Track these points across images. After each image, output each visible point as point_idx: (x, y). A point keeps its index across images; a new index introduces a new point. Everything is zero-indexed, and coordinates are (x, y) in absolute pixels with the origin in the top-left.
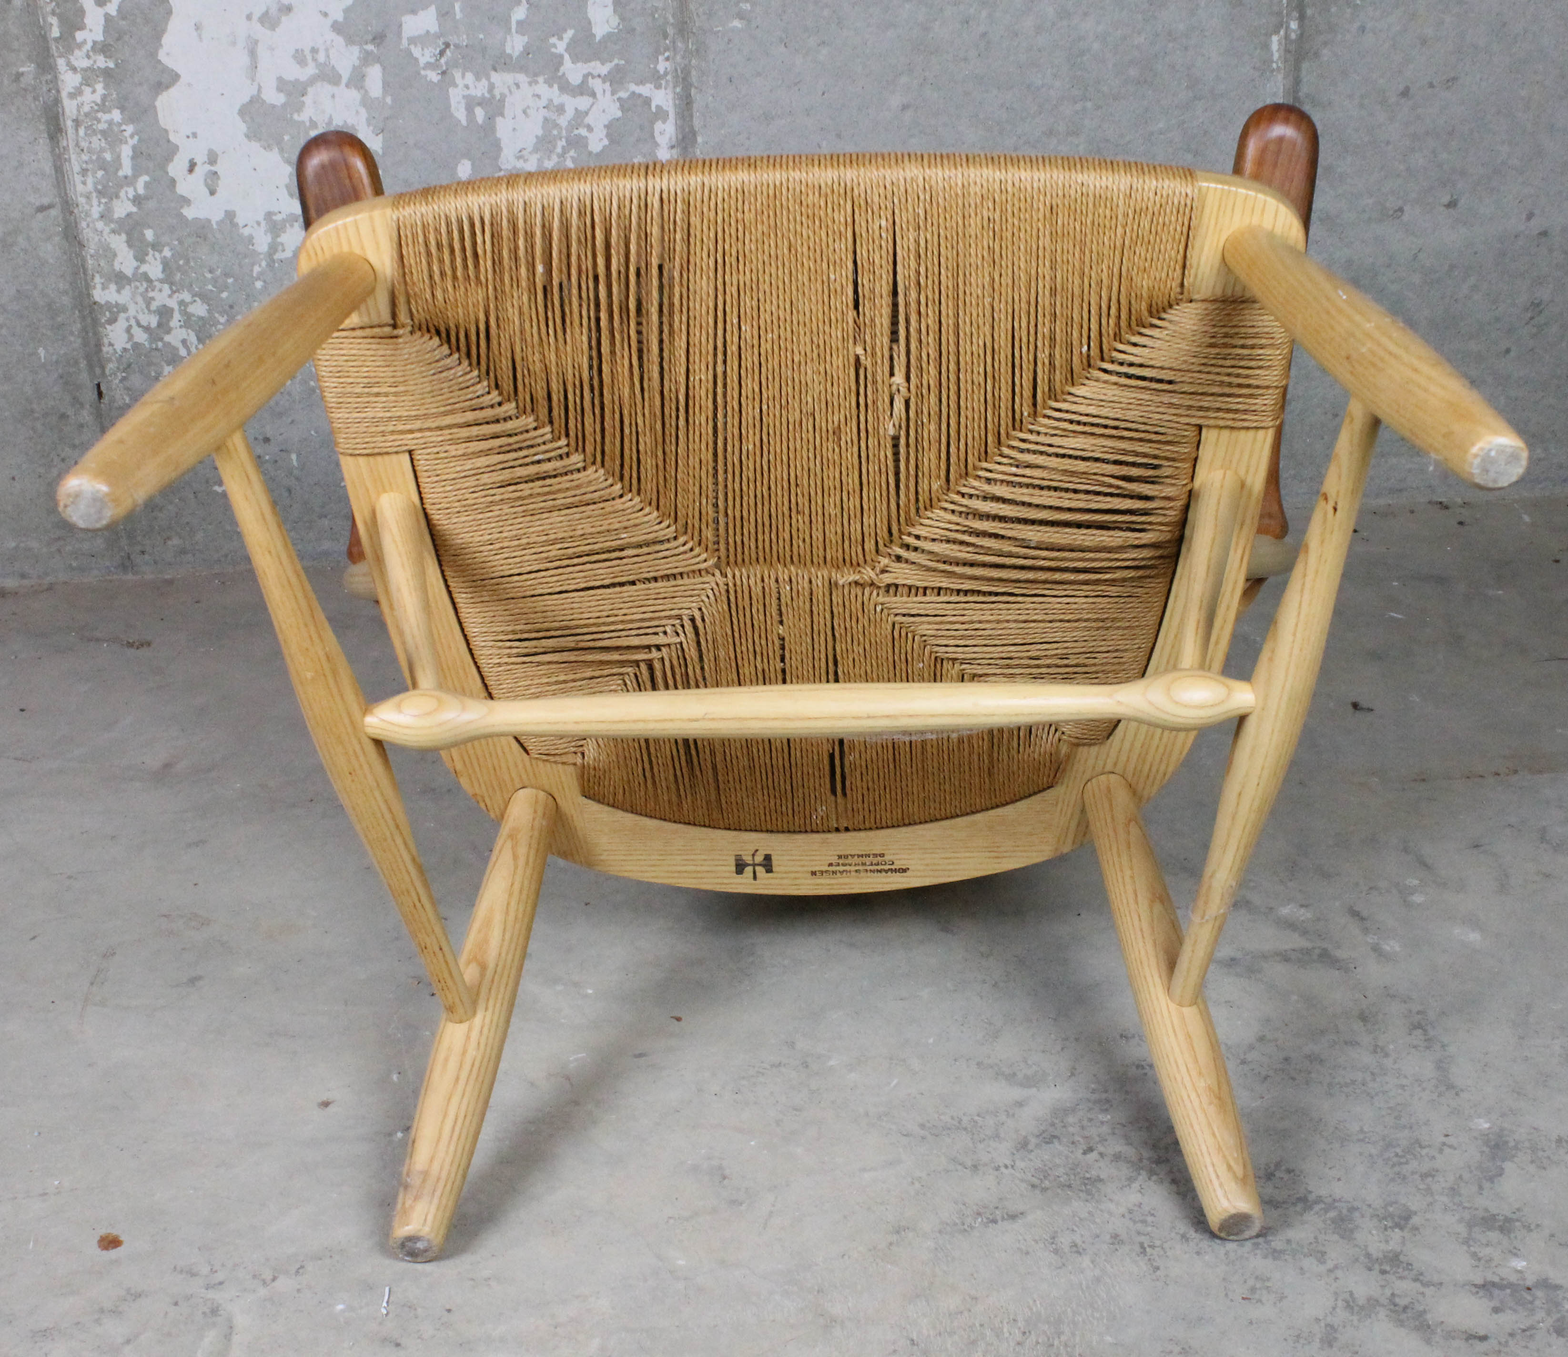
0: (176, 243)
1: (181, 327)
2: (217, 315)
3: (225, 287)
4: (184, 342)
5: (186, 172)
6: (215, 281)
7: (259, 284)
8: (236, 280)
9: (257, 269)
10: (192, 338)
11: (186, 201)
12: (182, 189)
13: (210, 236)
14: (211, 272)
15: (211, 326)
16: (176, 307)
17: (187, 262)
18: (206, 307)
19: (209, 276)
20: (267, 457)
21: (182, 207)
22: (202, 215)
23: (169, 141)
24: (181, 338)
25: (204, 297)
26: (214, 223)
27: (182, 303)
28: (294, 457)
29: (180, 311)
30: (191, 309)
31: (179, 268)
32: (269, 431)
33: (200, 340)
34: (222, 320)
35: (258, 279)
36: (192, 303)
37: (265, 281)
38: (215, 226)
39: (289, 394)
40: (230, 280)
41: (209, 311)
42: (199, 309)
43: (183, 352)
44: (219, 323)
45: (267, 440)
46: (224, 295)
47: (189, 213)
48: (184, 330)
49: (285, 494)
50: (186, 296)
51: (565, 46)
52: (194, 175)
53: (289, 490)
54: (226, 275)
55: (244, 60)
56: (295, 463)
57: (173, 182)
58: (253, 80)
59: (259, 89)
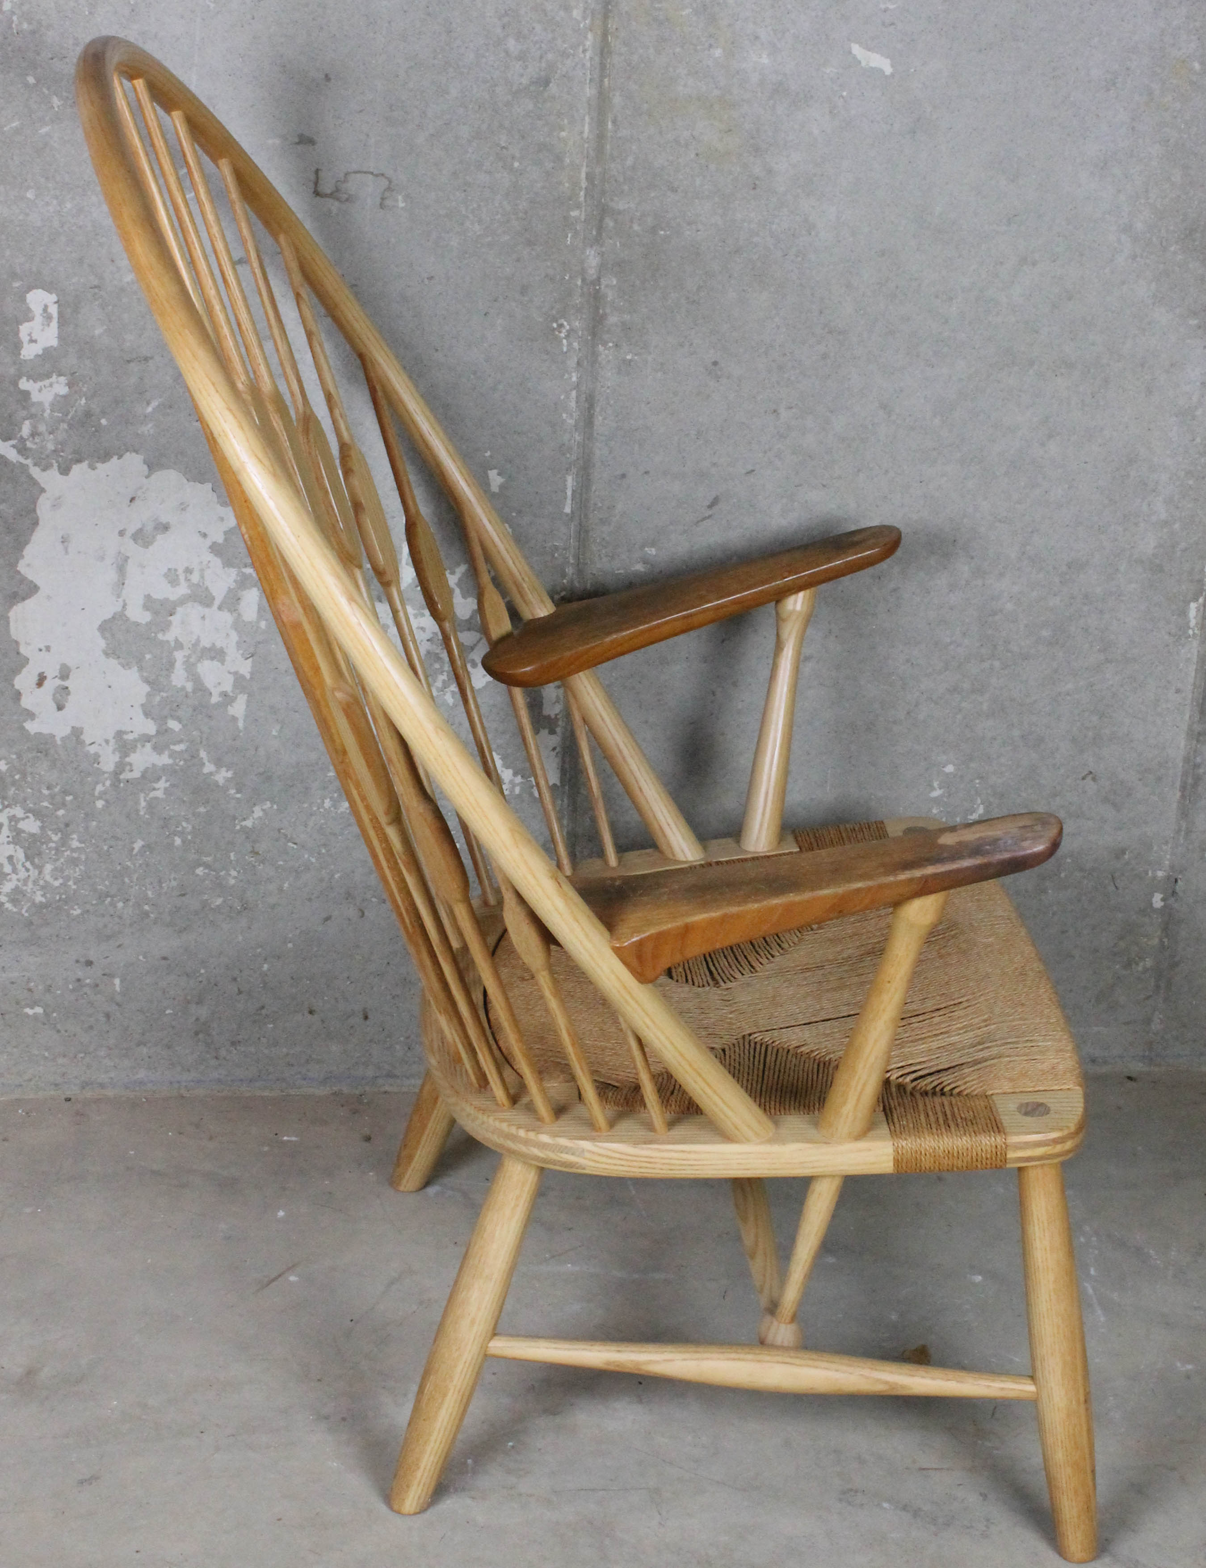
0: (14, 757)
1: (9, 843)
2: (50, 833)
3: (64, 805)
4: (10, 858)
5: (34, 686)
6: (52, 797)
7: (100, 804)
8: (75, 798)
9: (99, 788)
10: (20, 855)
11: (31, 715)
12: (26, 702)
13: (52, 751)
14: (48, 788)
15: (42, 843)
16: (6, 822)
17: (24, 776)
18: (38, 823)
19: (46, 792)
20: (88, 981)
21: (25, 721)
22: (45, 730)
23: (18, 653)
24: (7, 854)
25: (38, 814)
26: (58, 739)
27: (13, 819)
28: (117, 981)
29: (10, 826)
30: (22, 825)
31: (14, 783)
32: (92, 955)
33: (27, 857)
34: (55, 838)
35: (99, 798)
36: (23, 819)
37: (107, 801)
38: (59, 742)
39: (120, 917)
40: (69, 798)
41: (42, 828)
42: (31, 826)
43: (7, 869)
44: (51, 840)
45: (89, 963)
46: (61, 812)
47: (32, 727)
48: (12, 846)
49: (104, 1019)
50: (18, 812)
51: (456, 581)
52: (42, 689)
53: (108, 1016)
54: (65, 792)
55: (112, 575)
56: (118, 988)
57: (18, 695)
58: (118, 596)
59: (124, 606)
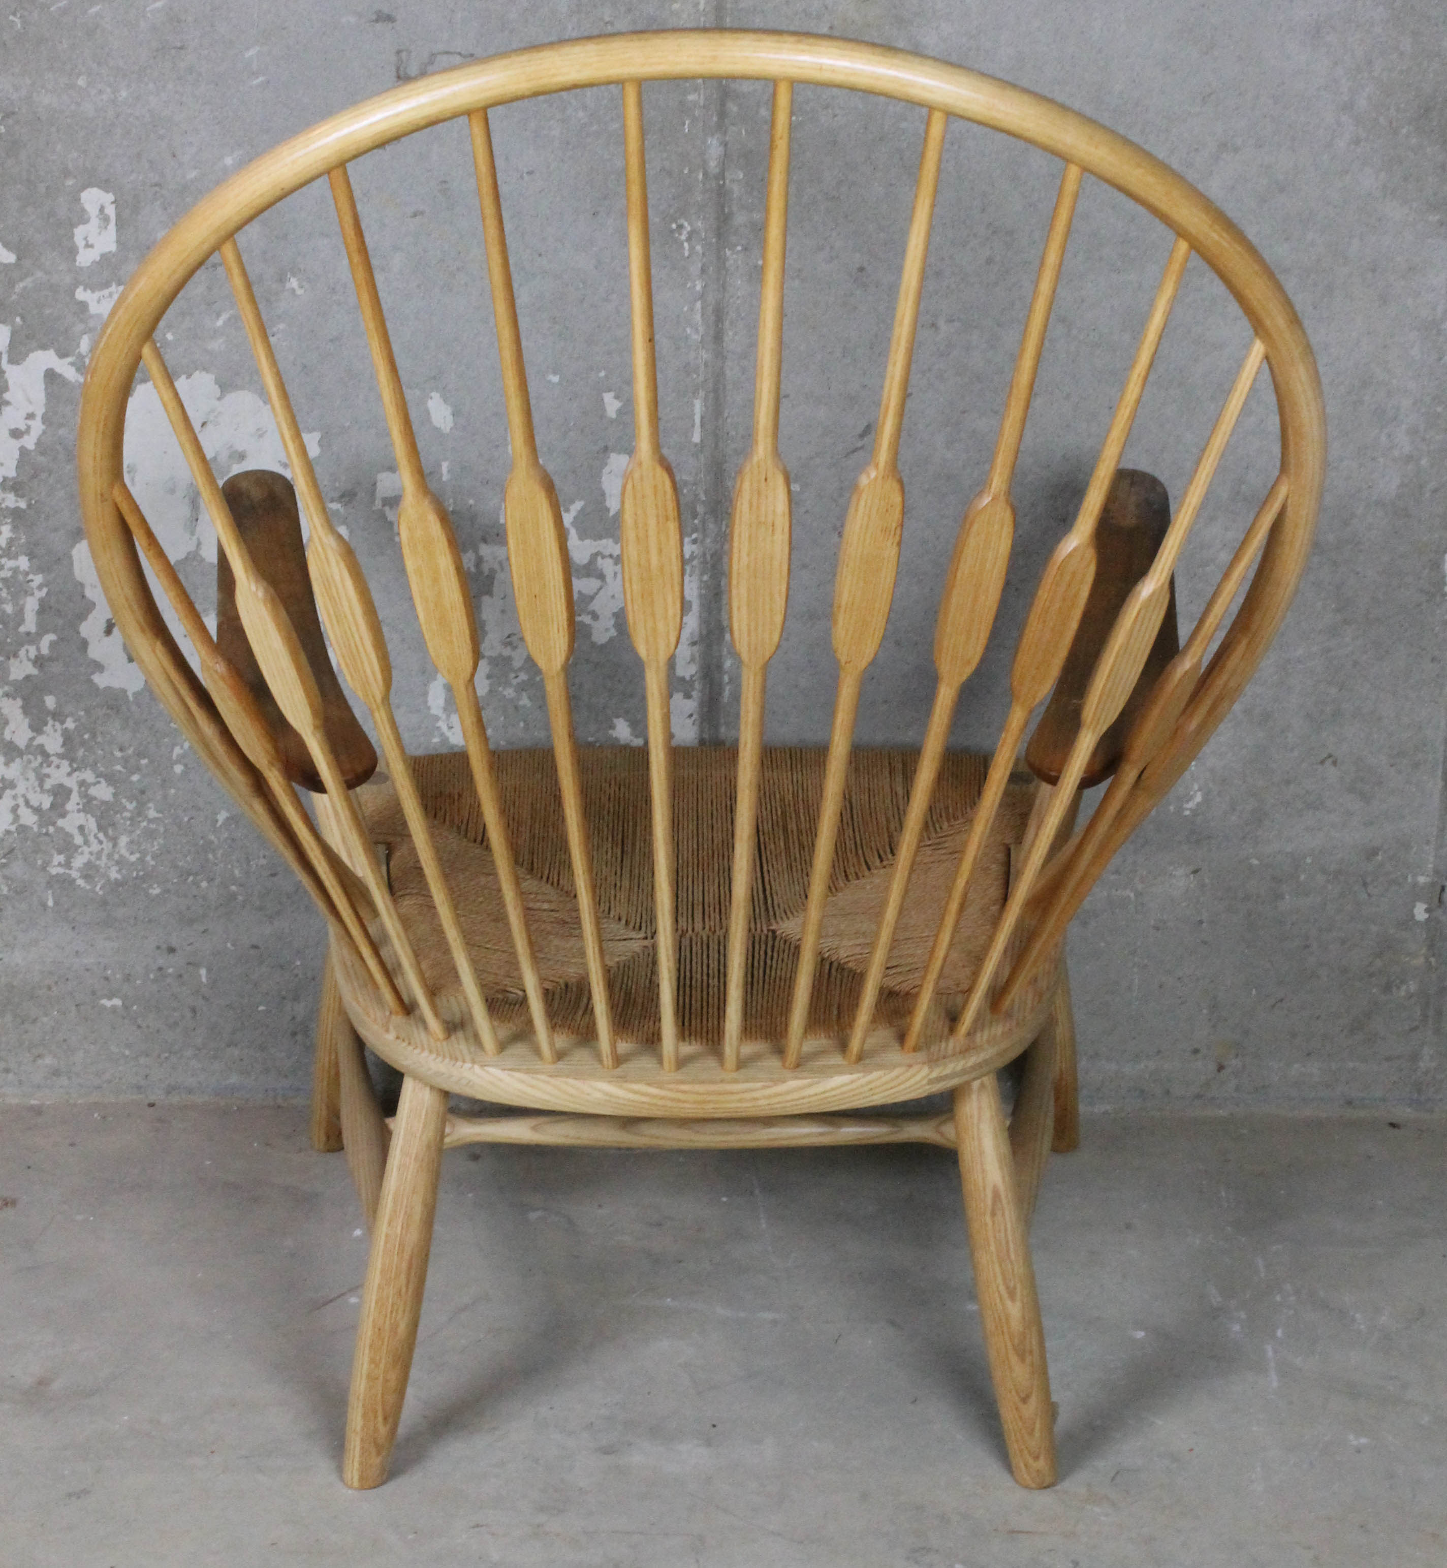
0: (82, 713)
1: (79, 811)
2: (124, 801)
3: (138, 769)
4: (81, 828)
5: (102, 634)
6: (125, 761)
7: (178, 769)
8: (152, 762)
9: (177, 751)
10: (91, 824)
11: (99, 667)
12: (94, 652)
13: (124, 708)
14: (121, 750)
15: (116, 813)
16: (75, 788)
17: (94, 736)
18: (111, 790)
19: (118, 754)
20: (171, 970)
21: (93, 673)
22: (116, 684)
23: (83, 596)
24: (78, 823)
25: (111, 779)
26: (130, 694)
27: (82, 783)
28: (203, 972)
29: (79, 792)
30: (93, 791)
31: (83, 743)
32: (174, 942)
33: (100, 828)
34: (131, 806)
35: (178, 762)
36: (95, 784)
37: (186, 765)
38: (131, 698)
39: (204, 898)
40: (144, 762)
41: (115, 795)
42: (103, 792)
43: (78, 840)
44: (125, 808)
45: (172, 950)
46: (135, 778)
47: (101, 680)
48: (82, 814)
49: (189, 1015)
50: (88, 775)
51: (571, 519)
52: (111, 638)
53: (194, 1010)
54: (140, 755)
55: (185, 510)
56: (204, 980)
57: (84, 644)
58: (193, 533)
59: (199, 544)
